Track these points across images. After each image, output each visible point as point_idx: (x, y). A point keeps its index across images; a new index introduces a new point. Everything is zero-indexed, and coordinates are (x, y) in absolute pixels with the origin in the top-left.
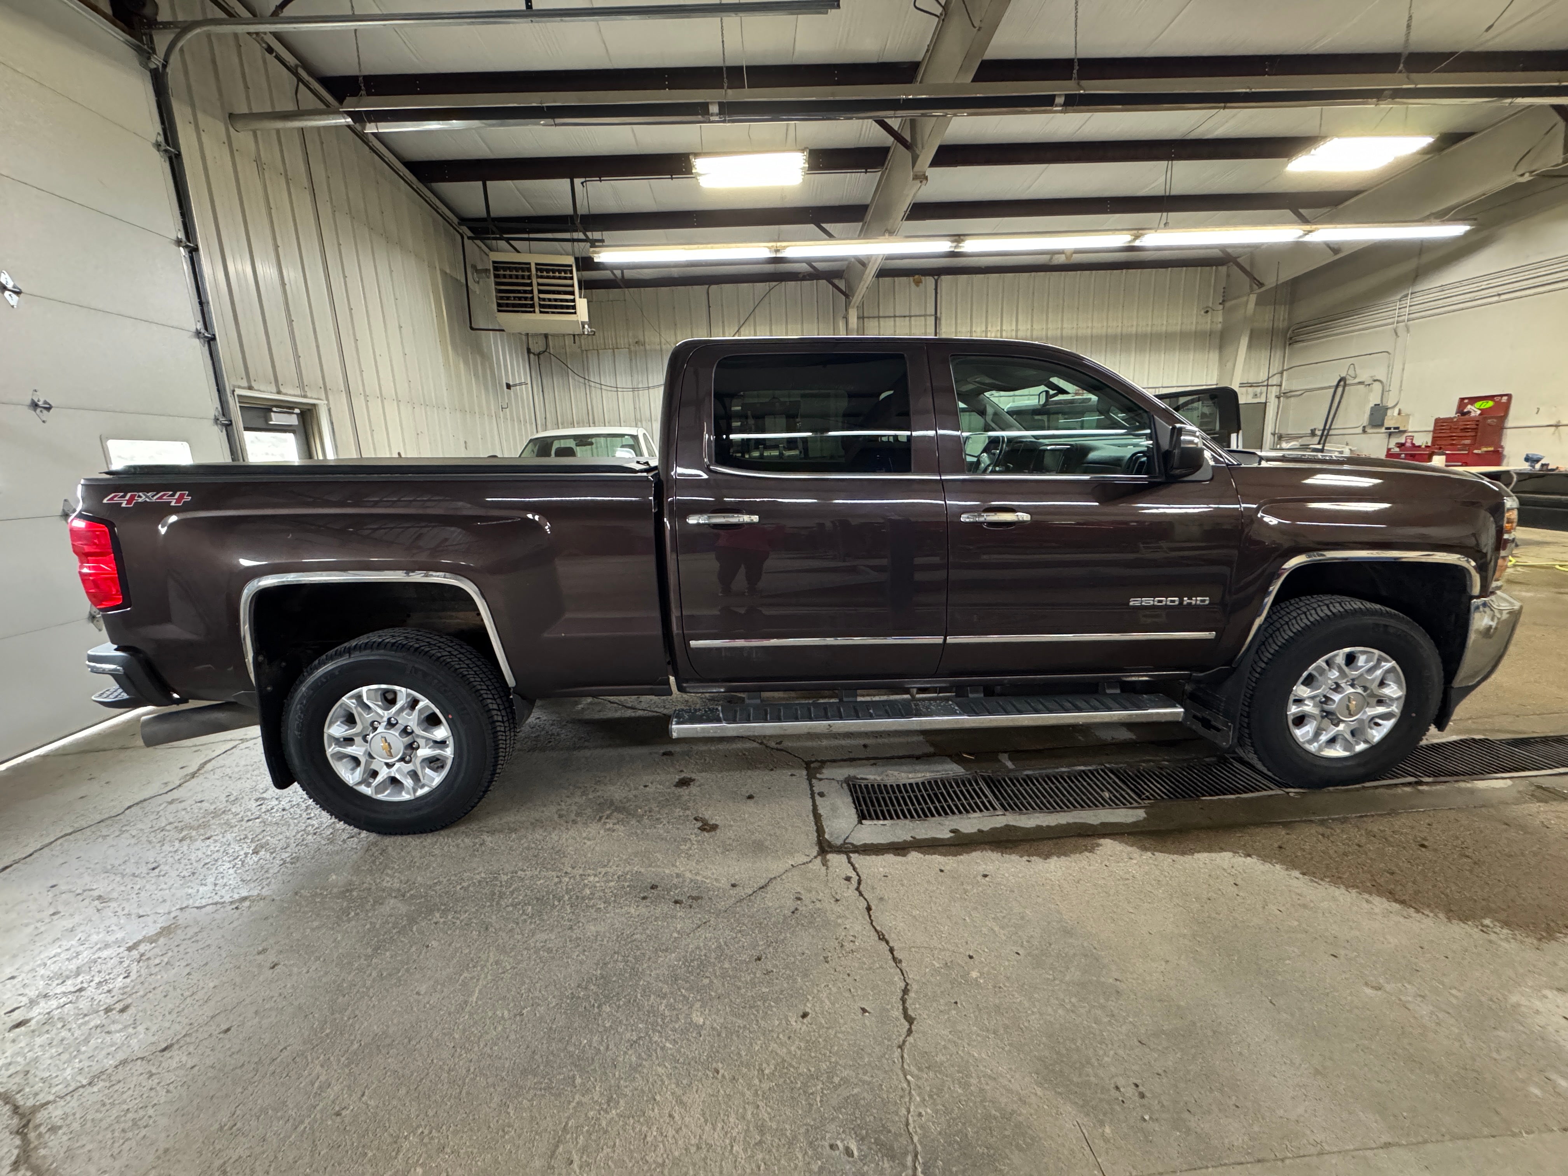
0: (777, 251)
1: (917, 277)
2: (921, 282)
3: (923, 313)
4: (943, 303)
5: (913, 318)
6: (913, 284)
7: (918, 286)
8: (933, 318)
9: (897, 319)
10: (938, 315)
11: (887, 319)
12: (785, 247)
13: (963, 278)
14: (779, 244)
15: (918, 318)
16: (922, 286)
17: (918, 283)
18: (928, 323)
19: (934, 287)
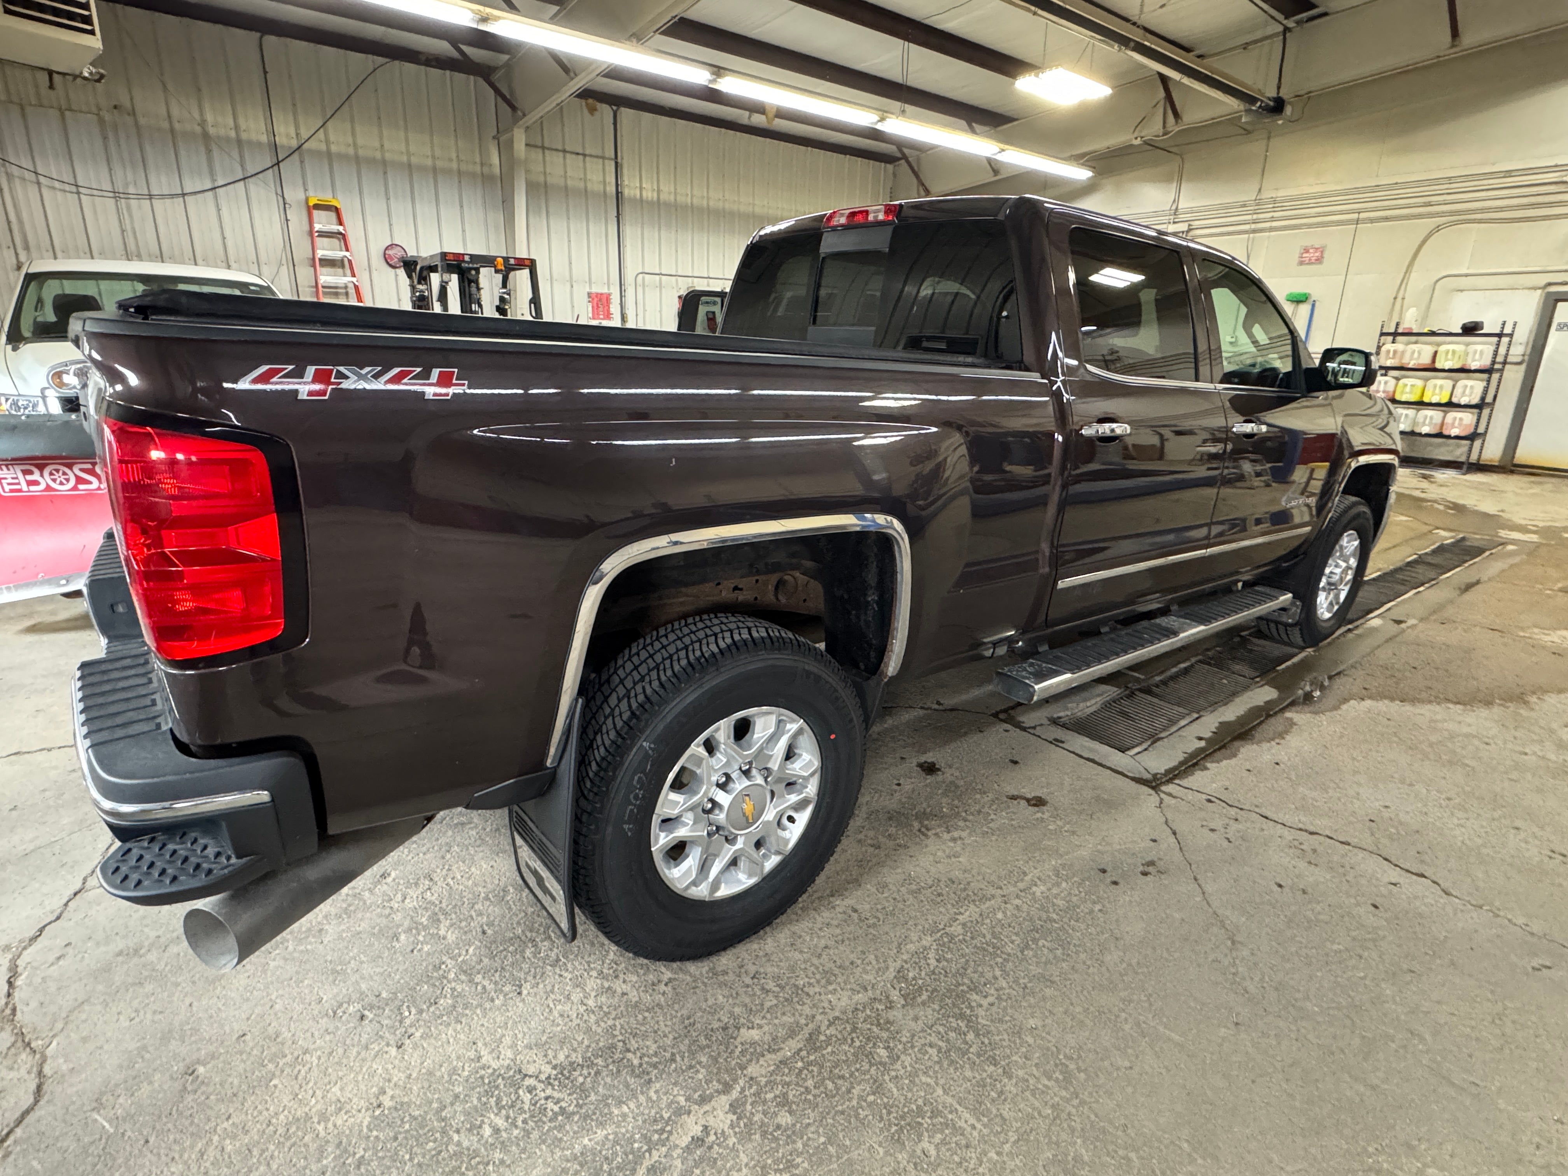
0: (484, 20)
1: (590, 101)
2: (596, 110)
3: (600, 153)
4: (625, 148)
5: (588, 159)
6: (586, 111)
7: (592, 115)
8: (613, 163)
9: (568, 155)
10: (619, 160)
11: (554, 153)
12: (497, 18)
13: (647, 116)
14: (488, 10)
15: (595, 160)
16: (597, 114)
17: (592, 110)
18: (607, 168)
19: (612, 121)
